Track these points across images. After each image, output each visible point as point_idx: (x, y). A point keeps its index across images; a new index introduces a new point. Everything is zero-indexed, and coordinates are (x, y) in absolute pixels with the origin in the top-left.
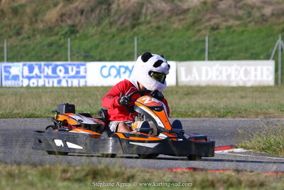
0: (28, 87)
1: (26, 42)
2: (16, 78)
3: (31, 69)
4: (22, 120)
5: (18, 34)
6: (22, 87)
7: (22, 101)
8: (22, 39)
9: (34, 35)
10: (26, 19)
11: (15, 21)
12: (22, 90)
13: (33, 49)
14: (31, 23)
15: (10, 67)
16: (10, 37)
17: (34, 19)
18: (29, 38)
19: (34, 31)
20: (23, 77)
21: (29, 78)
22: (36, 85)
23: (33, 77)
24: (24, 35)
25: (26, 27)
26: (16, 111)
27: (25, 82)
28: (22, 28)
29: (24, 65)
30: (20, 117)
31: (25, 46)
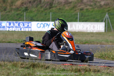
0: (9, 31)
1: (8, 13)
2: (4, 27)
3: (10, 24)
4: (6, 44)
5: (5, 10)
6: (6, 31)
7: (6, 36)
8: (7, 12)
9: (11, 11)
10: (8, 4)
11: (4, 5)
12: (6, 32)
13: (11, 16)
14: (10, 6)
15: (2, 23)
16: (2, 11)
17: (11, 4)
18: (9, 12)
19: (11, 9)
20: (7, 27)
21: (9, 27)
22: (12, 30)
23: (11, 27)
24: (7, 11)
25: (8, 7)
26: (3, 40)
27: (8, 29)
28: (6, 8)
29: (7, 22)
30: (5, 43)
31: (8, 15)
